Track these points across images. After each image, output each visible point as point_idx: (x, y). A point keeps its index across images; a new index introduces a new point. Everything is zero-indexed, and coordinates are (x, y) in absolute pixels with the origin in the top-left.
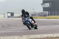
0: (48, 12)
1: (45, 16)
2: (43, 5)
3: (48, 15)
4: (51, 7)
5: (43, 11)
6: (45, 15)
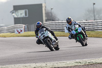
0: (24, 25)
1: (19, 33)
2: (13, 14)
3: (25, 31)
4: (27, 16)
5: (15, 24)
6: (20, 31)
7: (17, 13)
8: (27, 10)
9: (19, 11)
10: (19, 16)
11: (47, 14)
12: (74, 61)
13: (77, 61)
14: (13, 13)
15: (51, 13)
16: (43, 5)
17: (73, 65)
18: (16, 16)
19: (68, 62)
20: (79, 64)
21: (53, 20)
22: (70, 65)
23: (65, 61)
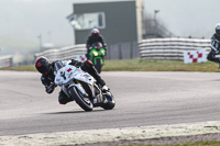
7: (80, 19)
8: (103, 14)
9: (86, 15)
10: (87, 27)
11: (146, 22)
12: (203, 124)
13: (210, 123)
14: (72, 19)
15: (155, 20)
16: (138, 4)
17: (201, 133)
18: (79, 27)
19: (191, 126)
20: (215, 131)
21: (159, 36)
22: (194, 133)
23: (184, 125)
